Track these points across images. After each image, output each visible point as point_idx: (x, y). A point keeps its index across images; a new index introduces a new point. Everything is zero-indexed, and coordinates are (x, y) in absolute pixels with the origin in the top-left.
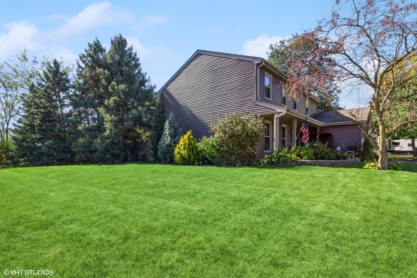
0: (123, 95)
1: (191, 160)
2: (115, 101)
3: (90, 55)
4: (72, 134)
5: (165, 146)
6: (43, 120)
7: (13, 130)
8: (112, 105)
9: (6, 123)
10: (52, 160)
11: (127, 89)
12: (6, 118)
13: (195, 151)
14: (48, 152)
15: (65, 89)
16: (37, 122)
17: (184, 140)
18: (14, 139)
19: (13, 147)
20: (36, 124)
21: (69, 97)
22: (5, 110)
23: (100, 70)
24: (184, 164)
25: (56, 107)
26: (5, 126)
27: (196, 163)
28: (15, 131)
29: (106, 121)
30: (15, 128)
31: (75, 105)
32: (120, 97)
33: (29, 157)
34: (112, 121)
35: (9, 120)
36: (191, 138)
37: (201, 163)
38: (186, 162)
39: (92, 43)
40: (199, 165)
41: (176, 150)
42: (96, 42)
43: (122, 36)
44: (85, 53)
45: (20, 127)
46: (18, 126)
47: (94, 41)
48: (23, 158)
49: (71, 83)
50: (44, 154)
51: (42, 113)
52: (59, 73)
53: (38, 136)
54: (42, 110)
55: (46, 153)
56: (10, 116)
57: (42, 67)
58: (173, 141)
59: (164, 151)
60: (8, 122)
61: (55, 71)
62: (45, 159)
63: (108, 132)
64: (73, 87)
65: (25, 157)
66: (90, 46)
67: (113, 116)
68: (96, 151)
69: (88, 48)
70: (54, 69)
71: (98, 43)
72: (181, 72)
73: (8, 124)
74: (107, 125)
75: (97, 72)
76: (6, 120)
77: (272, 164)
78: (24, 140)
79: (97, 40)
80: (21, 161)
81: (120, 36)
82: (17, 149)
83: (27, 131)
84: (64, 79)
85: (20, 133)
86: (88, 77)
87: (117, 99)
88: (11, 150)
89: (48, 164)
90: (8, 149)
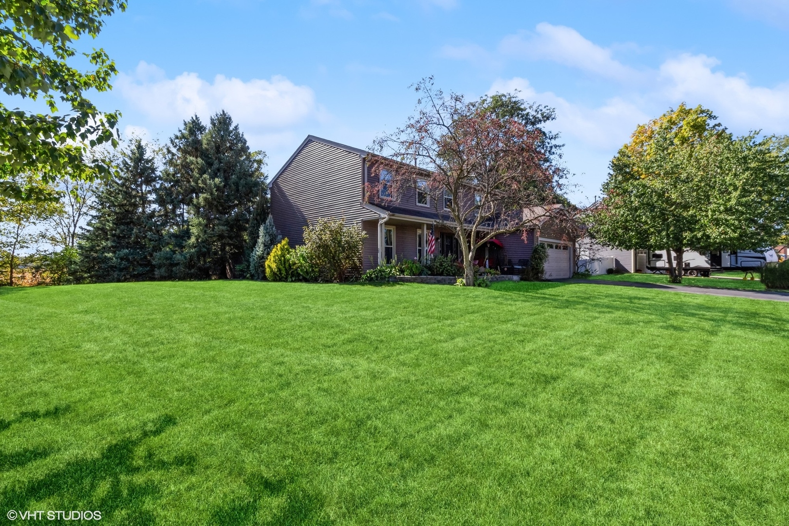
0: (216, 191)
1: (283, 275)
2: (205, 199)
3: (183, 137)
4: (153, 240)
5: (257, 258)
6: (118, 222)
7: (79, 235)
8: (202, 204)
9: (73, 225)
10: (125, 275)
11: (223, 183)
12: (74, 217)
13: (287, 265)
14: (120, 264)
15: (149, 181)
16: (109, 226)
17: (276, 251)
18: (81, 247)
19: (78, 258)
20: (108, 228)
21: (155, 190)
22: (73, 206)
23: (191, 158)
24: (275, 280)
25: (135, 206)
26: (72, 230)
27: (290, 279)
28: (83, 236)
29: (191, 226)
30: (82, 233)
31: (161, 201)
32: (212, 194)
33: (97, 271)
34: (199, 224)
35: (77, 221)
36: (286, 249)
37: (294, 279)
38: (278, 277)
39: (188, 119)
40: (292, 281)
41: (267, 263)
42: (194, 118)
43: (225, 112)
44: (179, 134)
45: (88, 231)
46: (85, 229)
47: (192, 118)
48: (89, 273)
49: (158, 173)
50: (116, 267)
51: (116, 213)
52: (144, 160)
53: (109, 243)
54: (117, 210)
55: (118, 266)
56: (80, 215)
57: (129, 146)
58: (266, 252)
59: (256, 265)
60: (76, 223)
61: (137, 158)
62: (115, 275)
63: (193, 240)
64: (160, 178)
65: (92, 271)
66: (185, 124)
67: (201, 219)
68: (178, 264)
69: (182, 127)
70: (137, 155)
71: (196, 121)
72: (292, 162)
73: (75, 226)
74: (194, 230)
75: (188, 160)
76: (74, 220)
77: (371, 281)
78: (92, 249)
79: (196, 116)
80: (86, 278)
81: (223, 111)
82: (81, 261)
83: (97, 236)
84: (149, 168)
85: (88, 239)
86: (178, 165)
87: (208, 197)
88: (75, 262)
89: (119, 281)
90: (71, 262)
